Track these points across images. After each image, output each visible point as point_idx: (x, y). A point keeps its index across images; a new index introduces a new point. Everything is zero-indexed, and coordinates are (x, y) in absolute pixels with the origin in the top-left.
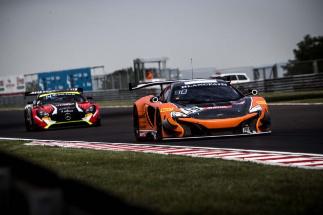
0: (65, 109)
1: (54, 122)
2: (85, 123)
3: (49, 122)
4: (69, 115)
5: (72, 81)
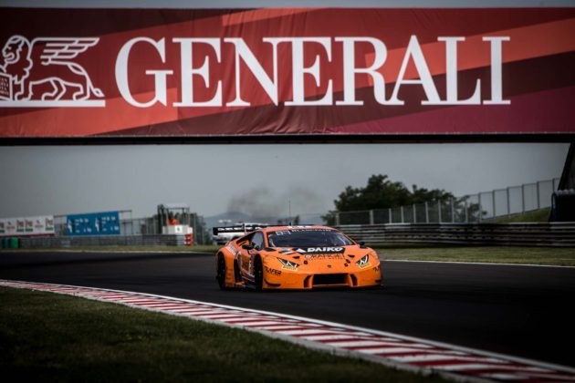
5: (100, 224)
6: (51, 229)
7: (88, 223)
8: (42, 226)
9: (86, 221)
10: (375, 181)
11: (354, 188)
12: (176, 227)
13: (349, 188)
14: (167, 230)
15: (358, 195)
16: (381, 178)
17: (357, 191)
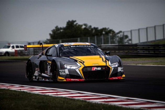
10: (70, 23)
11: (59, 27)
13: (57, 27)
15: (62, 31)
16: (73, 22)
17: (61, 29)
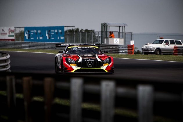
0: (88, 58)
1: (79, 68)
2: (103, 70)
3: (75, 68)
4: (91, 64)
5: (50, 35)
6: (13, 36)
7: (40, 33)
8: (6, 34)
9: (39, 31)
12: (115, 39)
14: (108, 41)
